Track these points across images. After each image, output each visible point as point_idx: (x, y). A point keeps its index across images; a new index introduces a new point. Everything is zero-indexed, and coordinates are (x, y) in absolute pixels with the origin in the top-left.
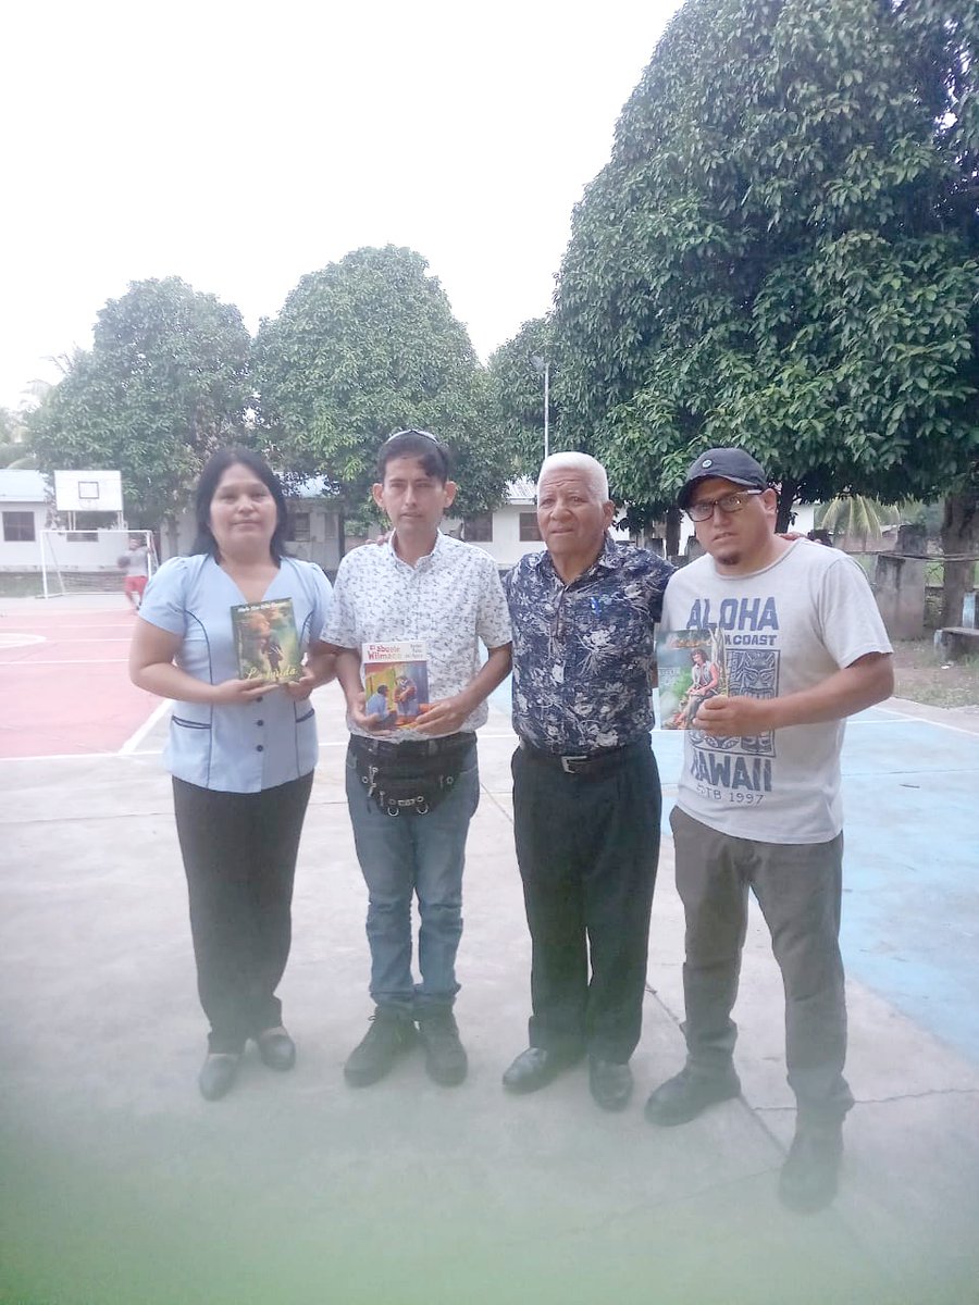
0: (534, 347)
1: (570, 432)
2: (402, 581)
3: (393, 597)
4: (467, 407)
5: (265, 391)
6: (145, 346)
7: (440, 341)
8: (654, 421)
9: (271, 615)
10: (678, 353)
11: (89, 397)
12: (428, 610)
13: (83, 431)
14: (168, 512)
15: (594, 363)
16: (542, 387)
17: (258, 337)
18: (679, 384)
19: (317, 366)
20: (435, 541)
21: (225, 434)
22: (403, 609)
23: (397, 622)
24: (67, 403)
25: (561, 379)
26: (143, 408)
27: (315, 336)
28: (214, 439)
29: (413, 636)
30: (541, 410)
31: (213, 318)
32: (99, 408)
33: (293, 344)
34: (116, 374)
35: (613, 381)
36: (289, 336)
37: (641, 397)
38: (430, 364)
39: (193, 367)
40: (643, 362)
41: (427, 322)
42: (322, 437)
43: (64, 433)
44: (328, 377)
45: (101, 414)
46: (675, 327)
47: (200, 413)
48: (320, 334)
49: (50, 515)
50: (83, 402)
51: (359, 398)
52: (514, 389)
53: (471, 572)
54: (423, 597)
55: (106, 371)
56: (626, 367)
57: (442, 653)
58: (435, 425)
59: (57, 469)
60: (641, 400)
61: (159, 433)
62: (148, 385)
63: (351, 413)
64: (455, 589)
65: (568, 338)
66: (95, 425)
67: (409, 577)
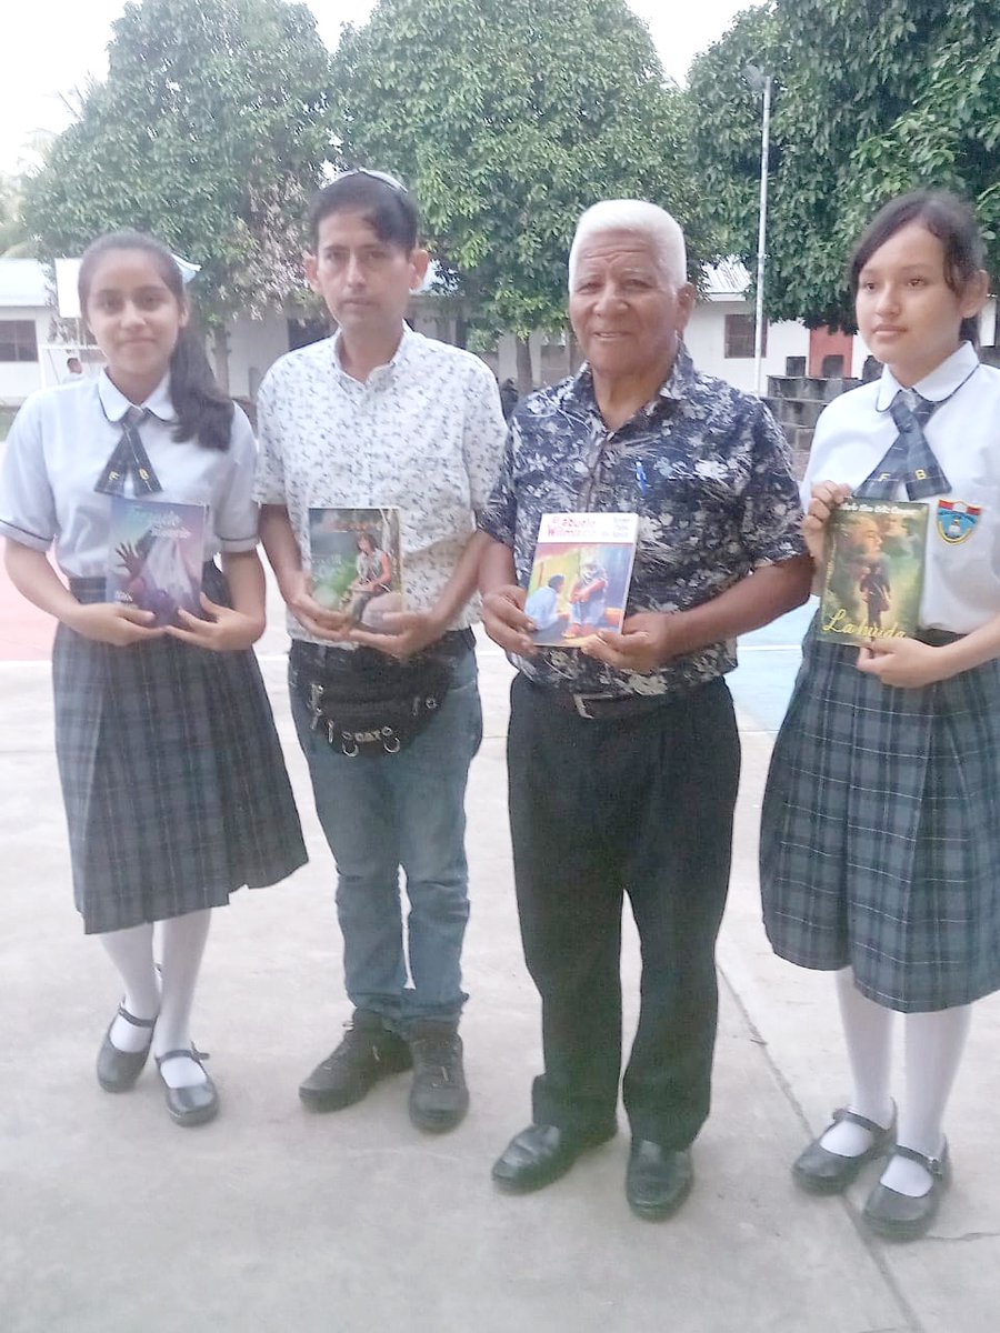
0: (749, 52)
1: (801, 186)
2: (348, 403)
3: (336, 430)
4: (646, 150)
5: (350, 136)
6: (179, 73)
7: (607, 49)
8: (923, 164)
9: (888, 528)
10: (972, 50)
11: (103, 151)
12: (387, 449)
13: (96, 202)
14: (213, 318)
15: (839, 74)
16: (759, 115)
17: (339, 53)
18: (968, 102)
19: (422, 93)
20: (398, 343)
21: (291, 202)
22: (351, 449)
23: (342, 467)
24: (73, 160)
25: (790, 101)
26: (175, 165)
27: (421, 47)
28: (275, 209)
29: (364, 488)
30: (758, 152)
31: (273, 26)
32: (116, 166)
33: (388, 60)
34: (139, 115)
35: (868, 100)
36: (383, 49)
37: (906, 124)
38: (591, 84)
39: (245, 100)
40: (916, 69)
41: (589, 20)
42: (429, 203)
43: (69, 205)
44: (438, 109)
45: (120, 176)
46: (966, 10)
47: (256, 169)
48: (428, 43)
49: (54, 324)
50: (94, 158)
51: (483, 142)
52: (716, 119)
53: (453, 390)
54: (380, 430)
55: (124, 110)
56: (889, 78)
57: (410, 514)
58: (597, 180)
59: (60, 256)
60: (903, 131)
61: (199, 202)
62: (184, 129)
63: (472, 165)
64: (429, 416)
65: (800, 35)
66: (111, 192)
67: (358, 398)
